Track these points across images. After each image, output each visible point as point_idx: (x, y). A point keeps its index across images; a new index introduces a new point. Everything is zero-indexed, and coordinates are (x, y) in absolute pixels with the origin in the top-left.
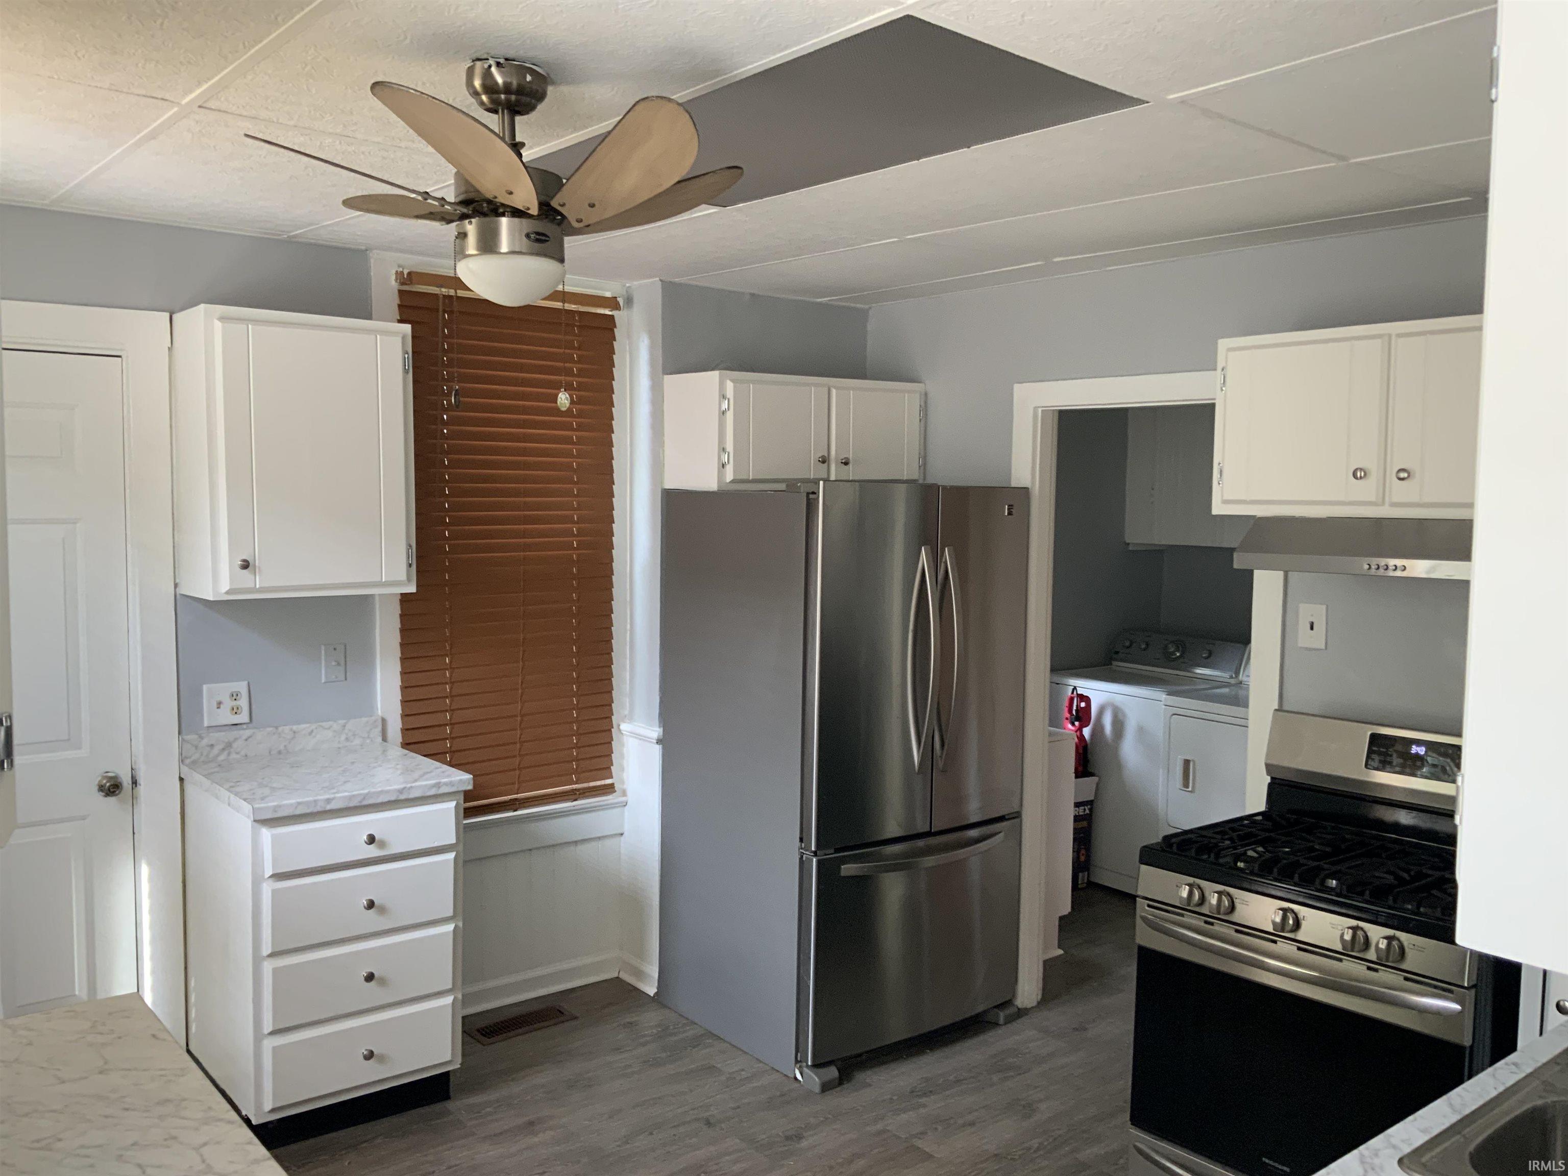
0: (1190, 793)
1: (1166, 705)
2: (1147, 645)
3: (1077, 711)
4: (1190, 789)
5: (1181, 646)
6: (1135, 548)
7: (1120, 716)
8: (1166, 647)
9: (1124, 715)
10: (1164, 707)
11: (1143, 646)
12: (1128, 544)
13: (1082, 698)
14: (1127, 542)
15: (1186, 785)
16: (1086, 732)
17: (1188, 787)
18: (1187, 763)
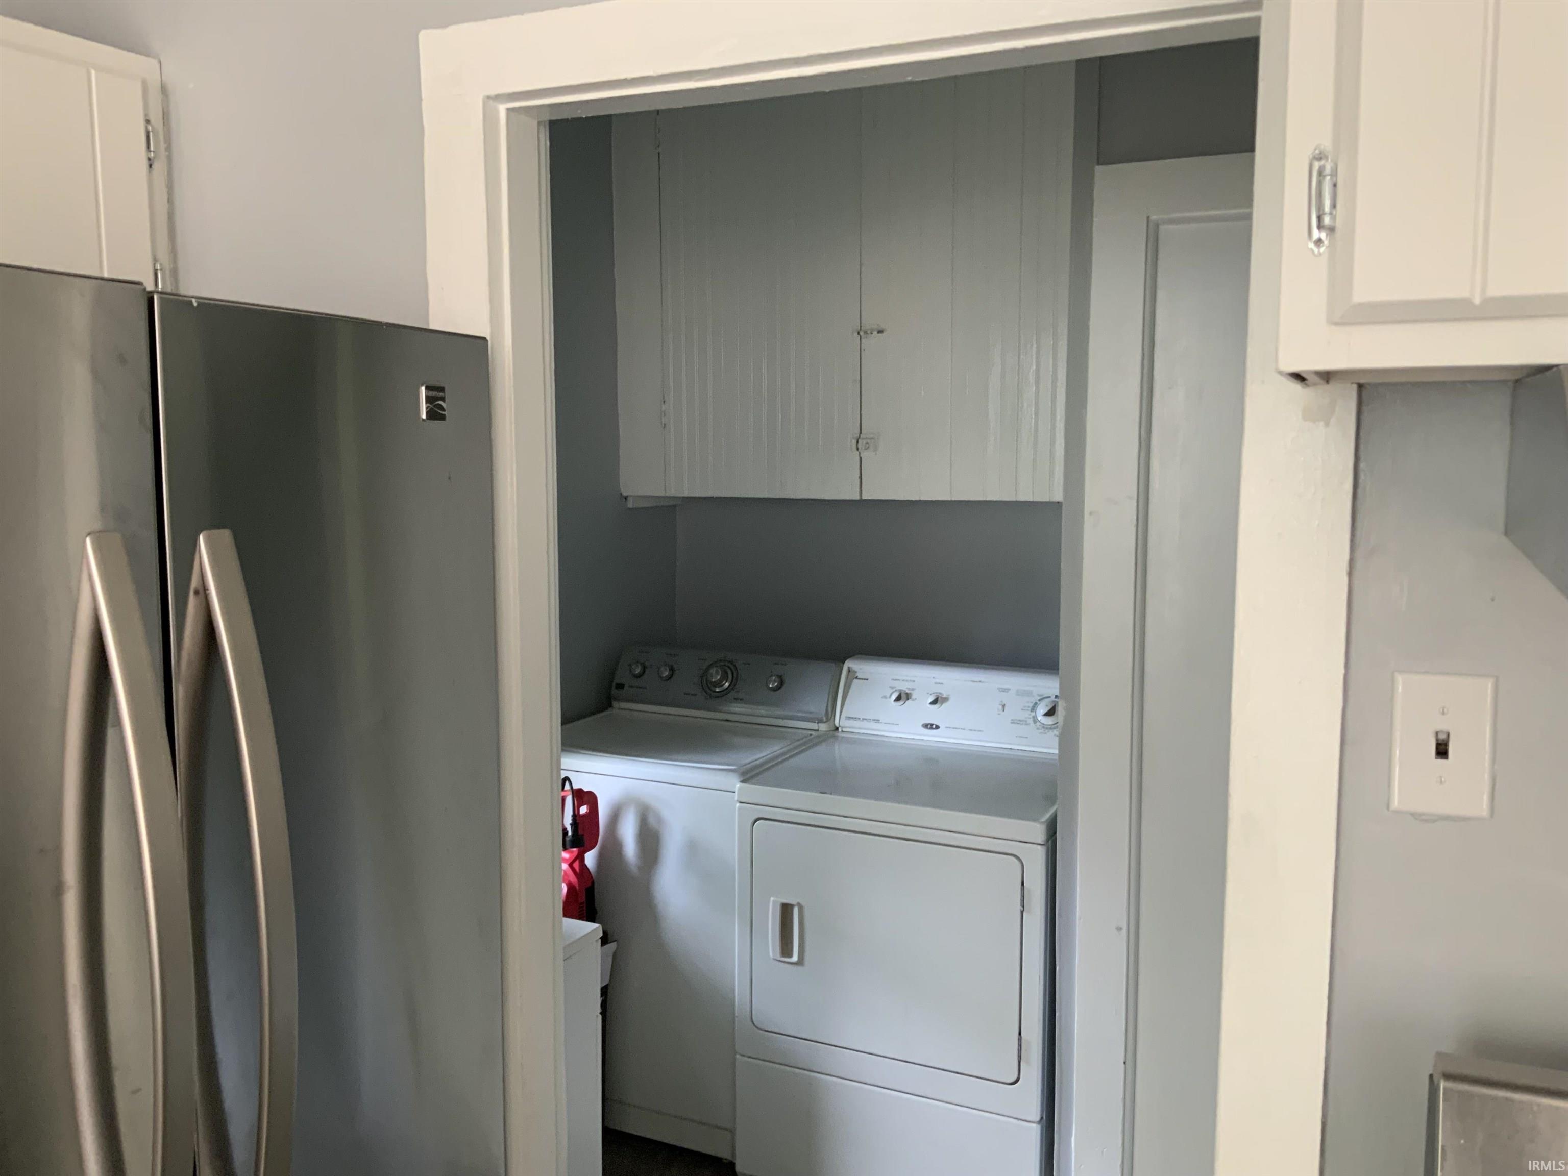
0: (795, 968)
1: (741, 802)
2: (672, 669)
3: (575, 824)
4: (795, 958)
5: (731, 671)
6: (641, 504)
7: (652, 820)
8: (704, 674)
9: (660, 820)
10: (738, 805)
11: (666, 673)
12: (626, 498)
13: (581, 796)
14: (625, 494)
15: (786, 949)
16: (590, 858)
17: (790, 956)
18: (786, 910)
